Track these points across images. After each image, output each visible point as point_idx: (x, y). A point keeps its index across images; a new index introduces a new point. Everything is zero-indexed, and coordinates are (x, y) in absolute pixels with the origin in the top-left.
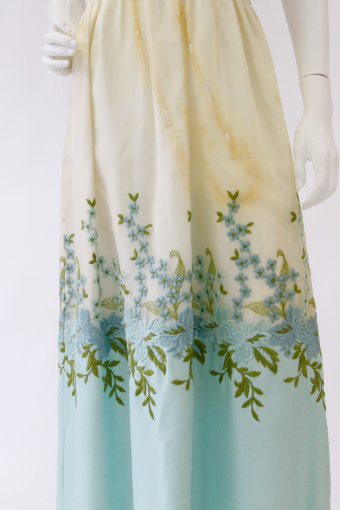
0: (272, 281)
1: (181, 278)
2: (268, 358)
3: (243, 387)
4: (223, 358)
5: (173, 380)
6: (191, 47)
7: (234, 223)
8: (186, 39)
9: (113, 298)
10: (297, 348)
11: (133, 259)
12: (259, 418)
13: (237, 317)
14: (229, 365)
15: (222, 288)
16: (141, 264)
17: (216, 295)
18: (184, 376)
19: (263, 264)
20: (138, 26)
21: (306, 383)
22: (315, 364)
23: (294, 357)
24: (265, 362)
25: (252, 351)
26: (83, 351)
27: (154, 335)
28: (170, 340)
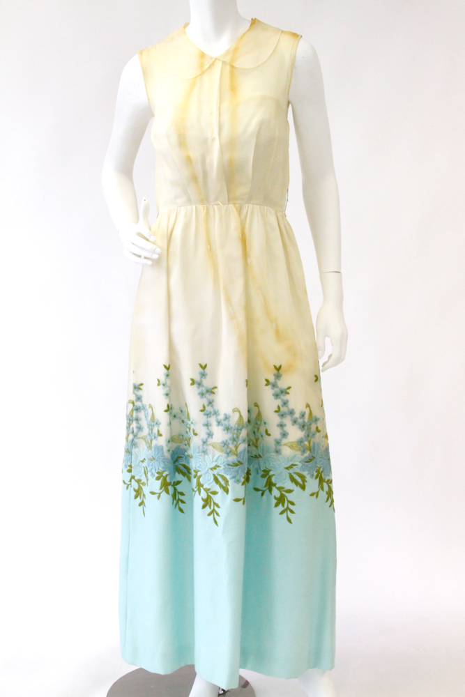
0: (303, 427)
1: (241, 427)
2: (299, 480)
3: (281, 500)
4: (266, 479)
5: (234, 498)
6: (249, 261)
7: (277, 387)
8: (245, 254)
9: (179, 435)
10: (318, 471)
11: (202, 411)
12: (292, 521)
13: (278, 452)
14: (270, 485)
15: (266, 431)
16: (208, 415)
17: (262, 436)
18: (241, 496)
19: (297, 415)
20: (209, 242)
21: (323, 495)
22: (329, 480)
23: (316, 478)
24: (297, 483)
25: (288, 476)
26: (157, 475)
27: (219, 466)
28: (232, 470)
